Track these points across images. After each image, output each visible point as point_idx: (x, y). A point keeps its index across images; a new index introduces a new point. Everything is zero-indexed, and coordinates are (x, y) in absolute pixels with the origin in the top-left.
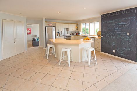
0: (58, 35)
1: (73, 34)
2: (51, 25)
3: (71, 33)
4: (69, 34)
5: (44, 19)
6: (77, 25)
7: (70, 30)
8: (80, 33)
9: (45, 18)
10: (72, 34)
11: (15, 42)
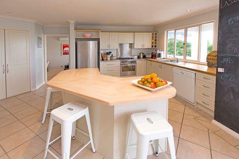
0: (109, 59)
1: (144, 57)
2: (88, 35)
3: (140, 54)
4: (136, 57)
5: (72, 22)
6: (156, 34)
7: (136, 47)
8: (160, 54)
9: (74, 22)
10: (142, 56)
11: (5, 71)
